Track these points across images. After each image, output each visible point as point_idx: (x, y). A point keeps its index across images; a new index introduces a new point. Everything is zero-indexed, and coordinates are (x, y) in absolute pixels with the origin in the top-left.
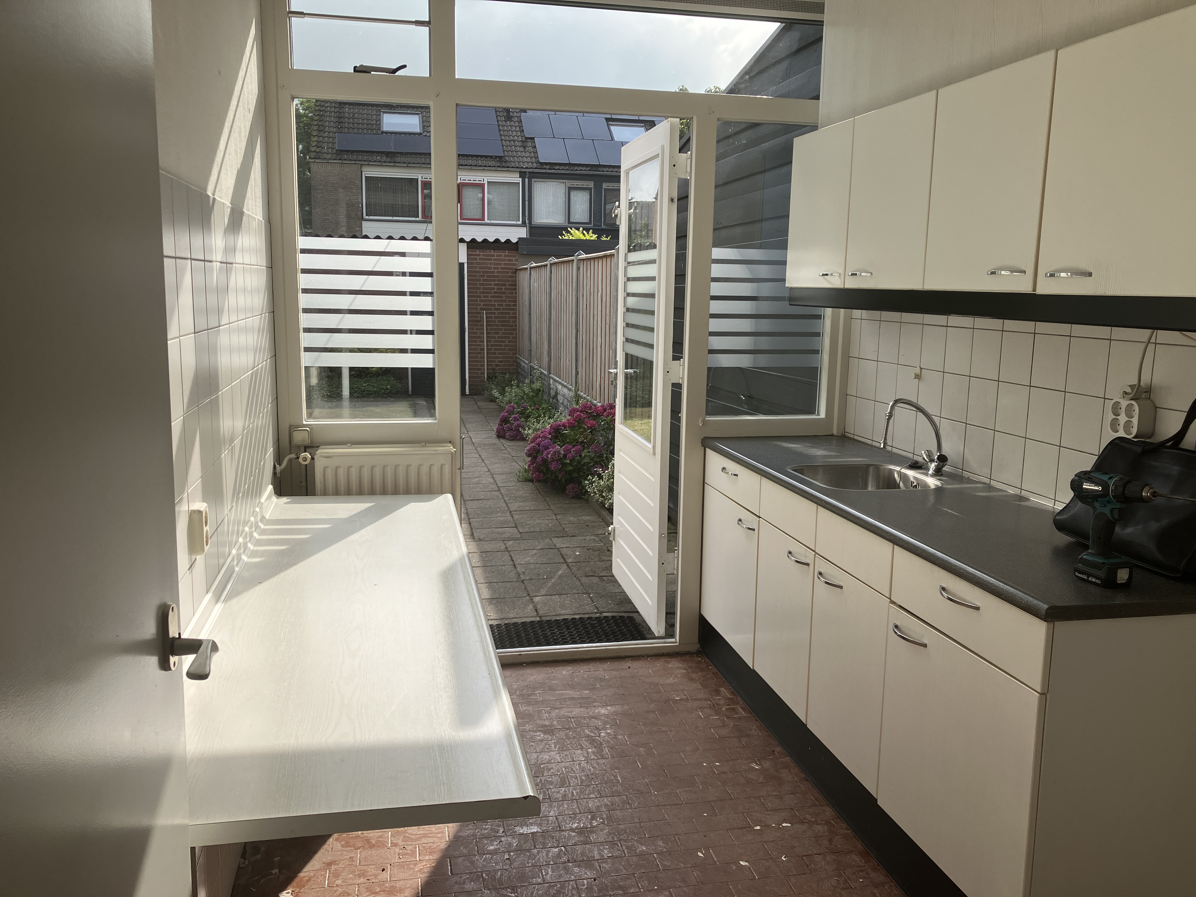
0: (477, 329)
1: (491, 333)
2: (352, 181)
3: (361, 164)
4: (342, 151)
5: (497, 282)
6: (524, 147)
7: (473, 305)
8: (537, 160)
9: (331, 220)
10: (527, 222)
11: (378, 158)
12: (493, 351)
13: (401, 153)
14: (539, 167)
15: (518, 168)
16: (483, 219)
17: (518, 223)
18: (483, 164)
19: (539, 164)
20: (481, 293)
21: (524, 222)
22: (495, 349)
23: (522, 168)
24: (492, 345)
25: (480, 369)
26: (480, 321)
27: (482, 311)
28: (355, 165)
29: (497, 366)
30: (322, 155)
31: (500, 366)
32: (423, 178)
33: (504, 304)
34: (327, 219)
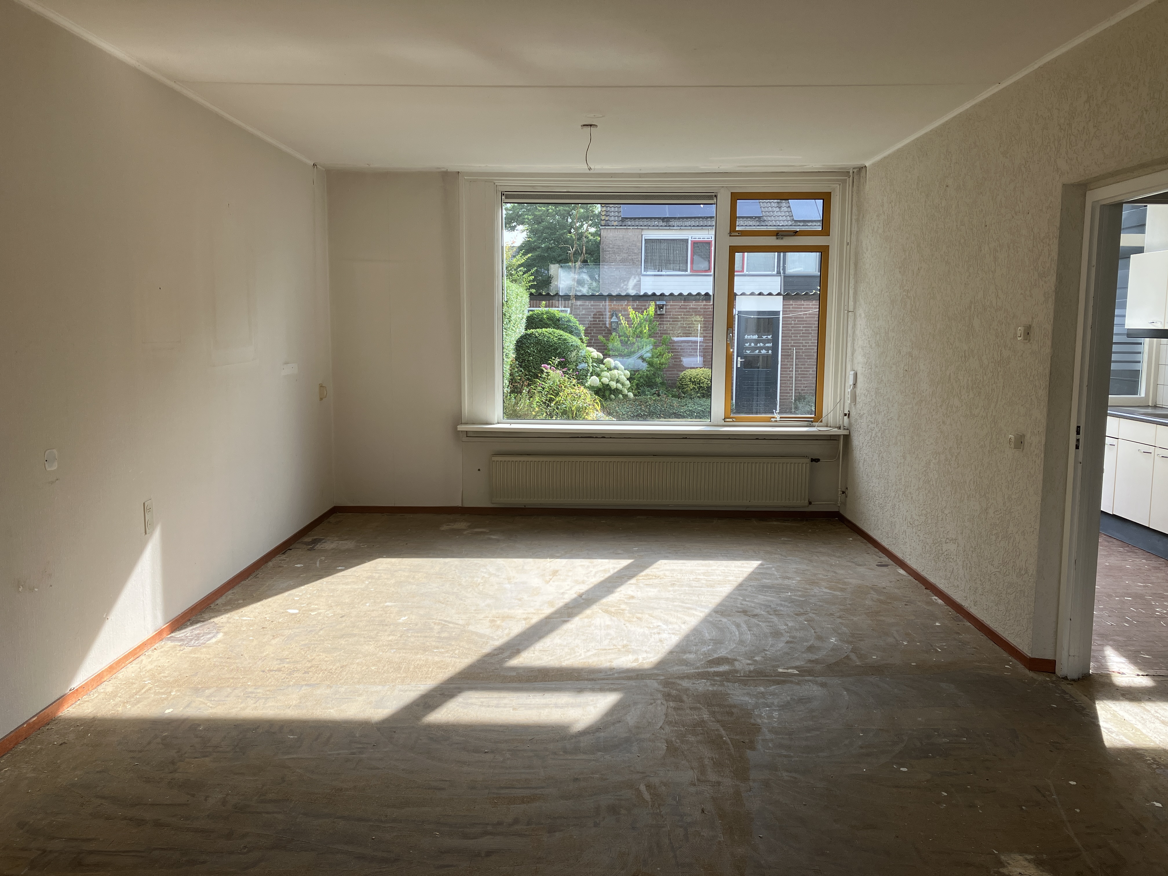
0: (787, 362)
1: (799, 365)
2: (634, 243)
3: (642, 229)
4: (627, 218)
5: (805, 325)
6: (780, 208)
7: (785, 343)
8: (792, 218)
9: (616, 276)
10: (782, 272)
11: (656, 223)
12: (799, 379)
13: (675, 218)
14: (793, 225)
15: (775, 226)
16: (743, 271)
17: (774, 273)
18: (744, 224)
19: (793, 222)
20: (792, 334)
21: (779, 273)
22: (801, 377)
23: (779, 226)
24: (799, 374)
25: (789, 393)
26: (790, 355)
27: (792, 348)
28: (637, 230)
29: (802, 390)
30: (611, 222)
31: (805, 390)
32: (693, 238)
33: (810, 342)
34: (613, 276)
